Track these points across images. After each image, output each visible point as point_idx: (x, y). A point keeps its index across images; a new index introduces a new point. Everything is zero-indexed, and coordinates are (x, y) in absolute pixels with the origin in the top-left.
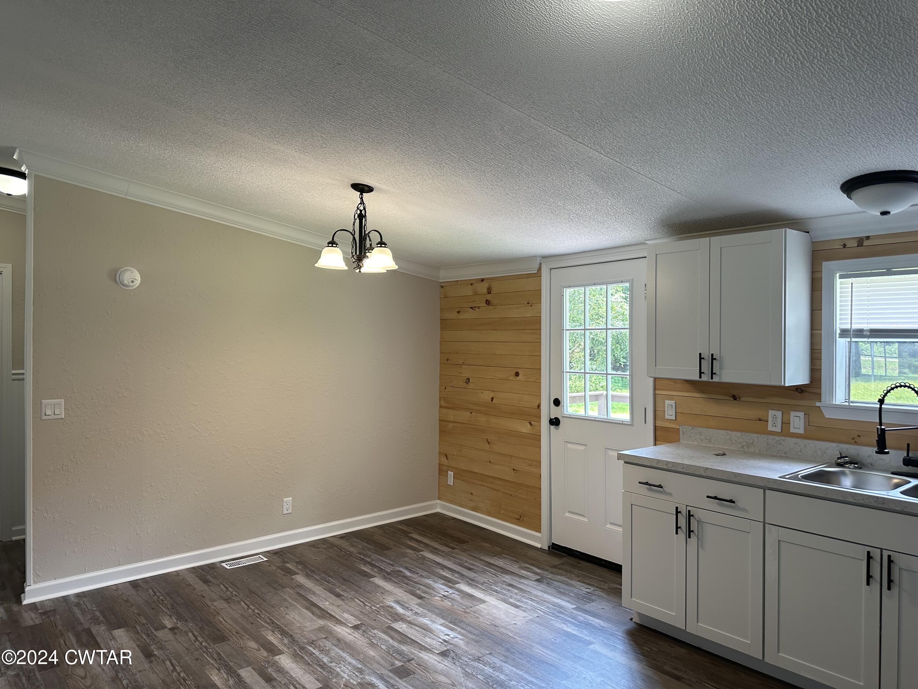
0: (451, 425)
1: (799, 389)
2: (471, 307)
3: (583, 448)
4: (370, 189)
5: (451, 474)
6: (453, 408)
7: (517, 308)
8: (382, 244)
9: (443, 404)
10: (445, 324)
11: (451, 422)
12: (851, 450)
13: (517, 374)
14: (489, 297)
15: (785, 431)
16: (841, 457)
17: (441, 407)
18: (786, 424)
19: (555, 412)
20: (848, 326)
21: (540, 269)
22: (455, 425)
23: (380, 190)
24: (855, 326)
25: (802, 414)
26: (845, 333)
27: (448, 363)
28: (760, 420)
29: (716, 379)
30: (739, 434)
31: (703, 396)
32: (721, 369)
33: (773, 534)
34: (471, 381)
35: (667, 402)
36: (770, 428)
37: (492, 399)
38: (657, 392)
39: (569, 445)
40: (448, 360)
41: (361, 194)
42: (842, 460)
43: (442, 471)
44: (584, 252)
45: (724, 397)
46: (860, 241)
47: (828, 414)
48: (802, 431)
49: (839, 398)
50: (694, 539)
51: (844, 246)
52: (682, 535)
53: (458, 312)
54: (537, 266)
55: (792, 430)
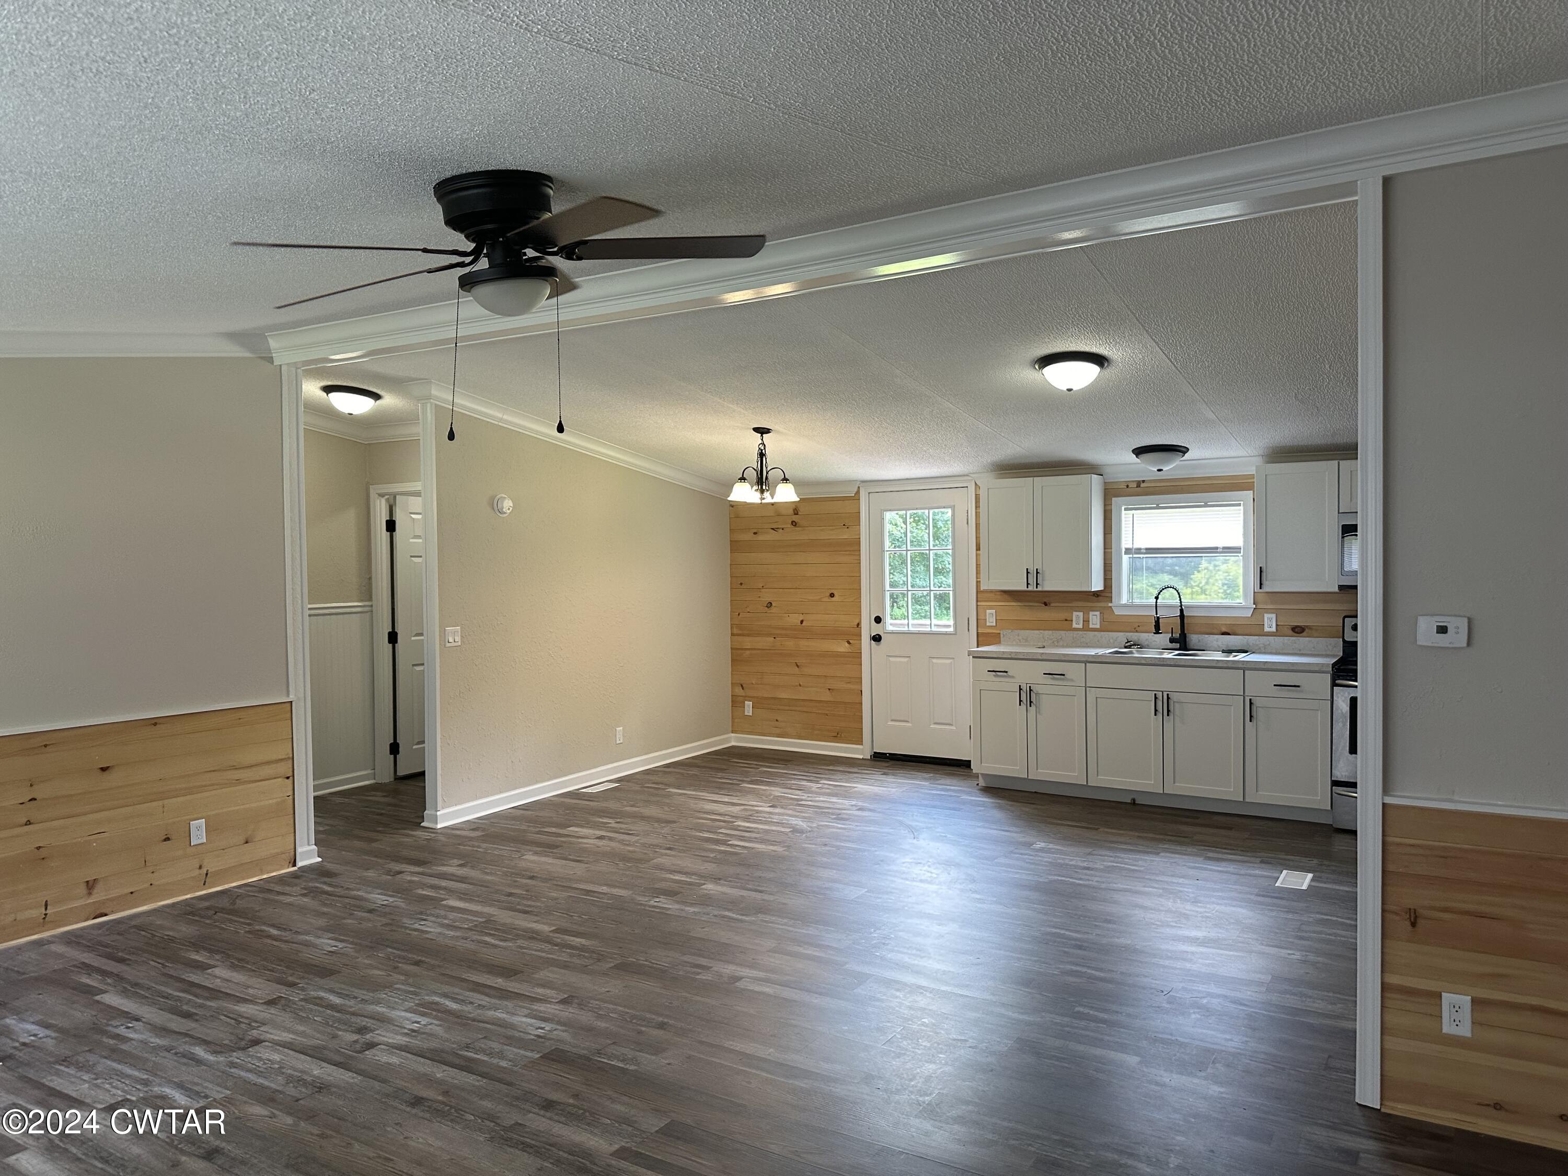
0: (748, 652)
1: (1097, 594)
2: (773, 529)
3: (906, 659)
4: (767, 431)
5: (749, 704)
6: (748, 635)
7: (831, 530)
8: (785, 480)
9: (735, 631)
10: (735, 546)
11: (749, 649)
12: (1134, 636)
13: (832, 595)
14: (795, 518)
15: (1086, 627)
16: (1128, 642)
17: (732, 634)
18: (1086, 621)
19: (876, 629)
20: (1130, 546)
21: (858, 492)
22: (754, 652)
23: (778, 432)
24: (1136, 546)
25: (1098, 613)
26: (1128, 551)
27: (742, 587)
28: (1066, 620)
29: (1040, 589)
30: (1050, 632)
31: (1019, 604)
32: (1043, 580)
33: (1092, 694)
34: (773, 604)
35: (988, 611)
36: (1075, 626)
37: (802, 622)
38: (979, 604)
39: (891, 659)
40: (741, 584)
41: (762, 436)
42: (1129, 644)
43: (737, 703)
44: (907, 479)
45: (1036, 604)
46: (1139, 484)
47: (1117, 612)
48: (1098, 626)
49: (1124, 600)
50: (1033, 707)
51: (1127, 486)
52: (1023, 707)
53: (755, 533)
54: (856, 490)
55: (1091, 626)
